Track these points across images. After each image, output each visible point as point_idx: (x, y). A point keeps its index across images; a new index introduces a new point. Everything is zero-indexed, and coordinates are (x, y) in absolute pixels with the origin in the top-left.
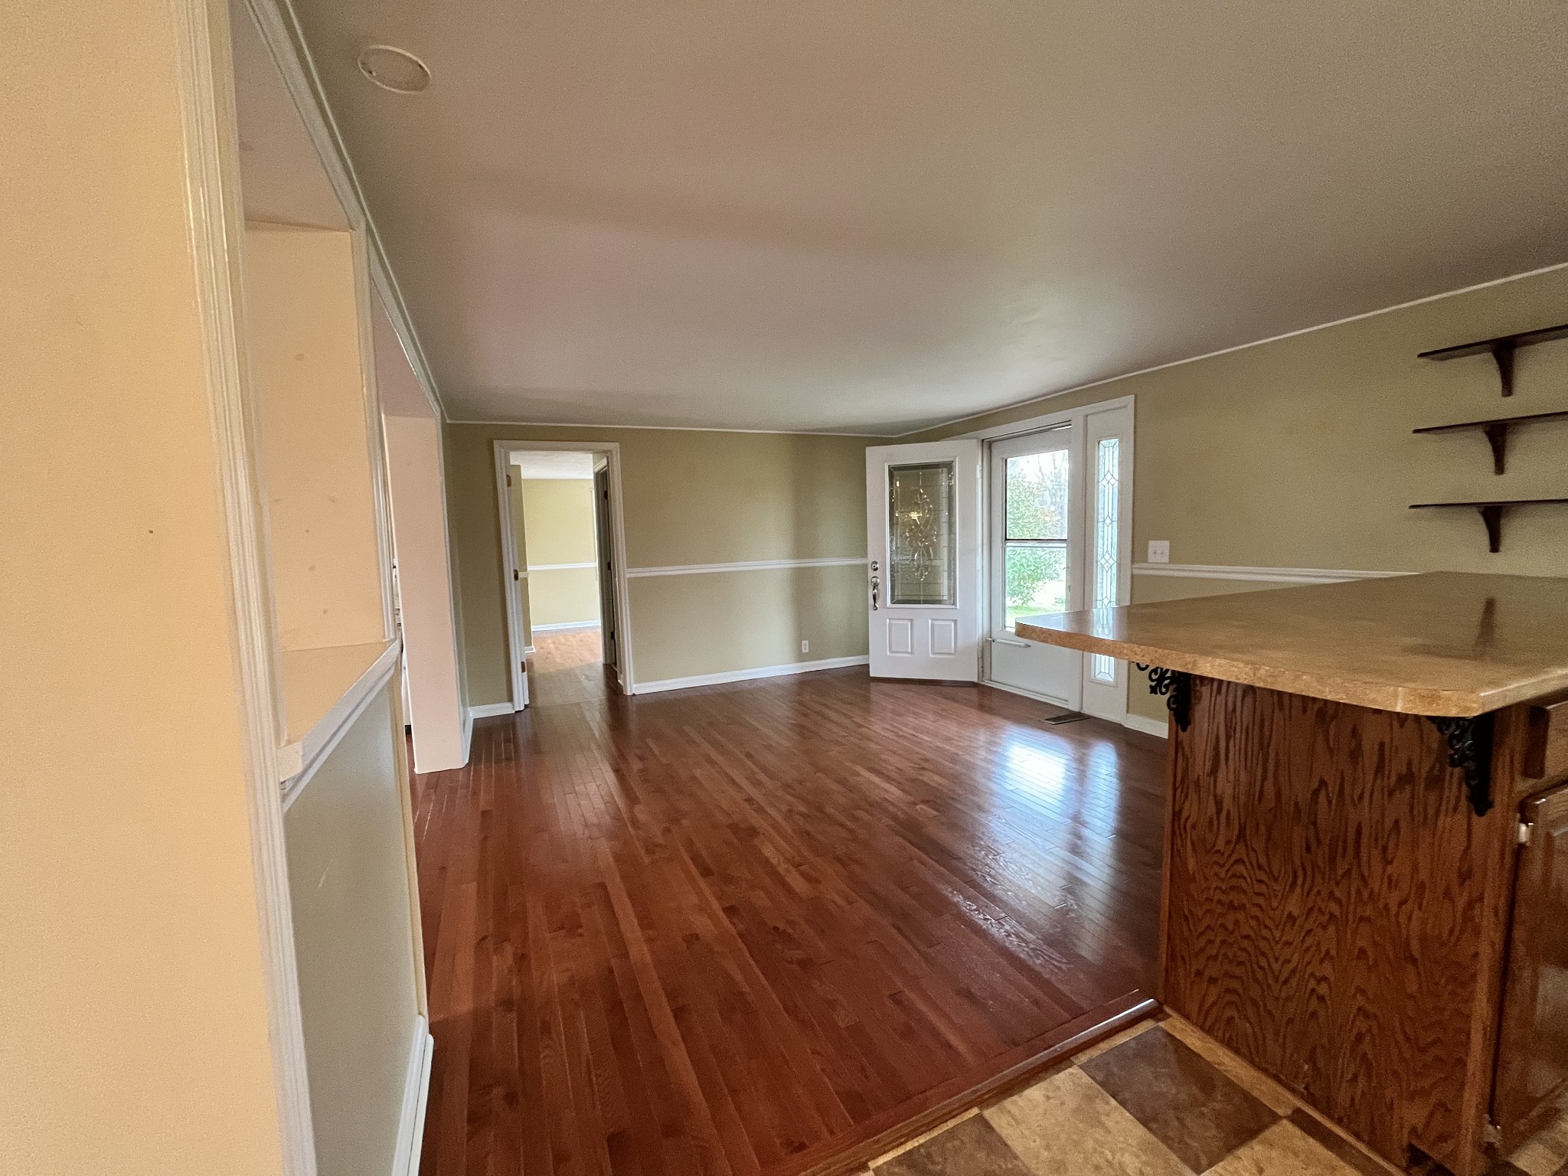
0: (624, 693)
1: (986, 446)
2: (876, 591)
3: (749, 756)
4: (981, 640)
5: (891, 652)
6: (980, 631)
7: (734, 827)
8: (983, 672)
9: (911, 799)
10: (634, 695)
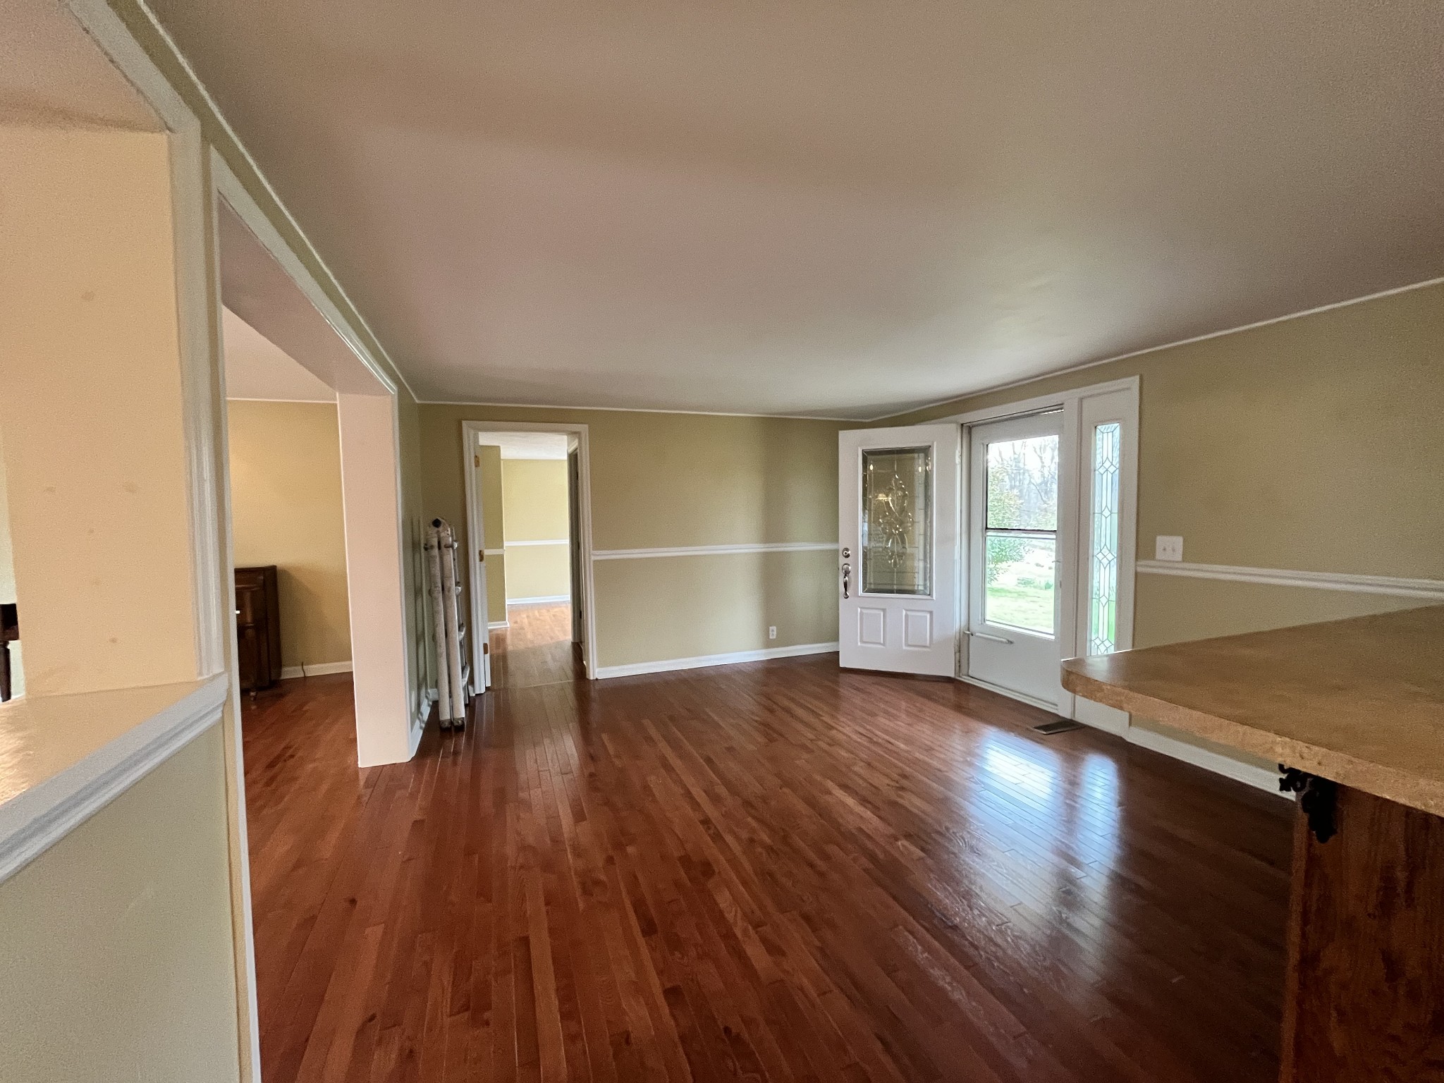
0: (587, 677)
1: (965, 431)
2: (847, 578)
3: (709, 761)
4: (958, 635)
5: (862, 641)
6: (957, 623)
7: (686, 861)
8: (960, 666)
9: (891, 831)
10: (597, 679)
